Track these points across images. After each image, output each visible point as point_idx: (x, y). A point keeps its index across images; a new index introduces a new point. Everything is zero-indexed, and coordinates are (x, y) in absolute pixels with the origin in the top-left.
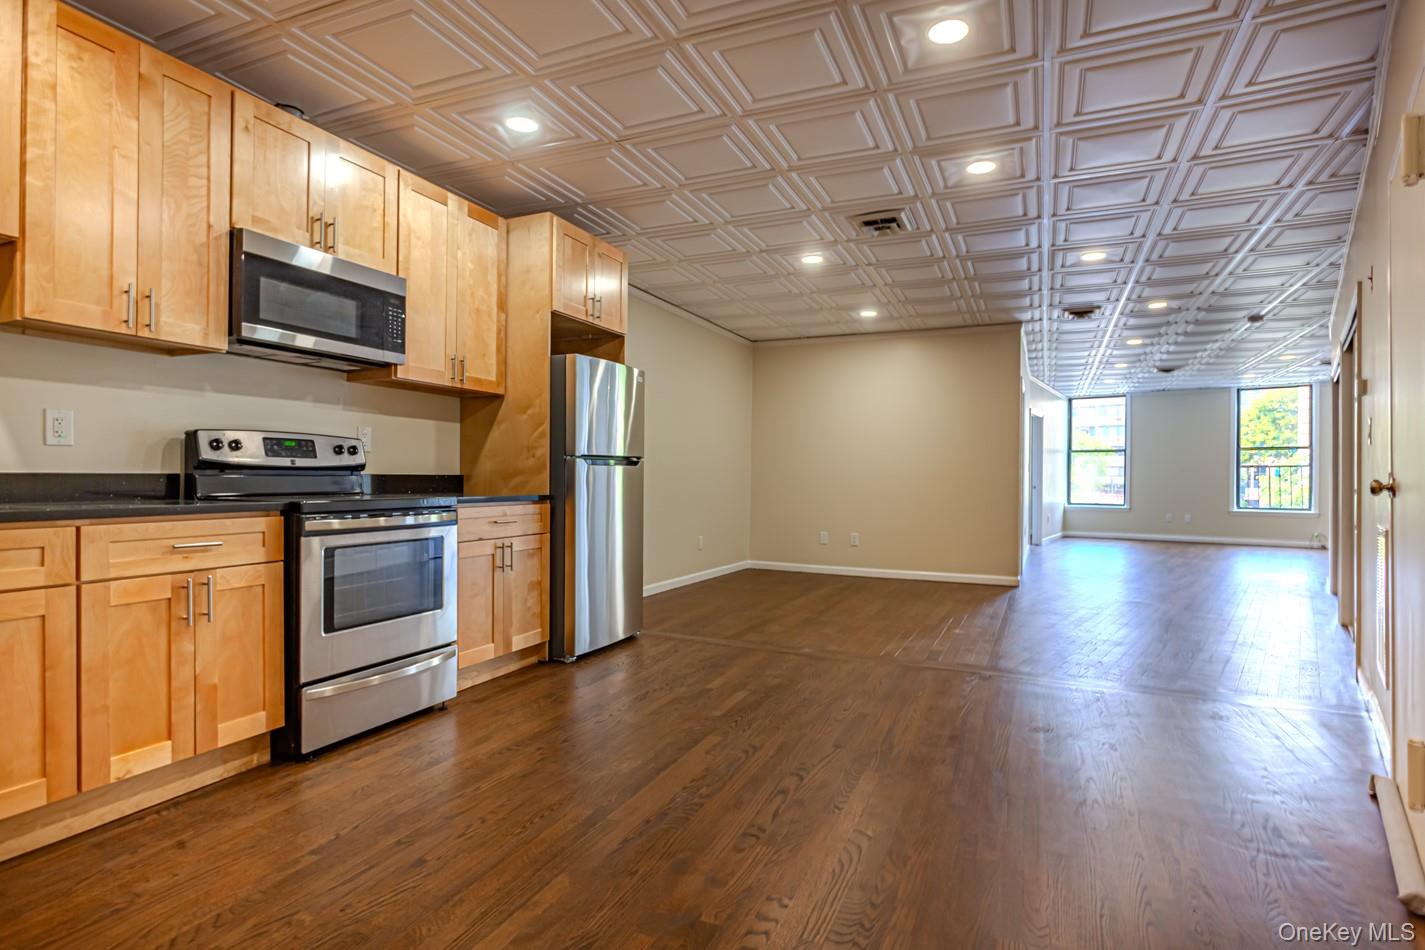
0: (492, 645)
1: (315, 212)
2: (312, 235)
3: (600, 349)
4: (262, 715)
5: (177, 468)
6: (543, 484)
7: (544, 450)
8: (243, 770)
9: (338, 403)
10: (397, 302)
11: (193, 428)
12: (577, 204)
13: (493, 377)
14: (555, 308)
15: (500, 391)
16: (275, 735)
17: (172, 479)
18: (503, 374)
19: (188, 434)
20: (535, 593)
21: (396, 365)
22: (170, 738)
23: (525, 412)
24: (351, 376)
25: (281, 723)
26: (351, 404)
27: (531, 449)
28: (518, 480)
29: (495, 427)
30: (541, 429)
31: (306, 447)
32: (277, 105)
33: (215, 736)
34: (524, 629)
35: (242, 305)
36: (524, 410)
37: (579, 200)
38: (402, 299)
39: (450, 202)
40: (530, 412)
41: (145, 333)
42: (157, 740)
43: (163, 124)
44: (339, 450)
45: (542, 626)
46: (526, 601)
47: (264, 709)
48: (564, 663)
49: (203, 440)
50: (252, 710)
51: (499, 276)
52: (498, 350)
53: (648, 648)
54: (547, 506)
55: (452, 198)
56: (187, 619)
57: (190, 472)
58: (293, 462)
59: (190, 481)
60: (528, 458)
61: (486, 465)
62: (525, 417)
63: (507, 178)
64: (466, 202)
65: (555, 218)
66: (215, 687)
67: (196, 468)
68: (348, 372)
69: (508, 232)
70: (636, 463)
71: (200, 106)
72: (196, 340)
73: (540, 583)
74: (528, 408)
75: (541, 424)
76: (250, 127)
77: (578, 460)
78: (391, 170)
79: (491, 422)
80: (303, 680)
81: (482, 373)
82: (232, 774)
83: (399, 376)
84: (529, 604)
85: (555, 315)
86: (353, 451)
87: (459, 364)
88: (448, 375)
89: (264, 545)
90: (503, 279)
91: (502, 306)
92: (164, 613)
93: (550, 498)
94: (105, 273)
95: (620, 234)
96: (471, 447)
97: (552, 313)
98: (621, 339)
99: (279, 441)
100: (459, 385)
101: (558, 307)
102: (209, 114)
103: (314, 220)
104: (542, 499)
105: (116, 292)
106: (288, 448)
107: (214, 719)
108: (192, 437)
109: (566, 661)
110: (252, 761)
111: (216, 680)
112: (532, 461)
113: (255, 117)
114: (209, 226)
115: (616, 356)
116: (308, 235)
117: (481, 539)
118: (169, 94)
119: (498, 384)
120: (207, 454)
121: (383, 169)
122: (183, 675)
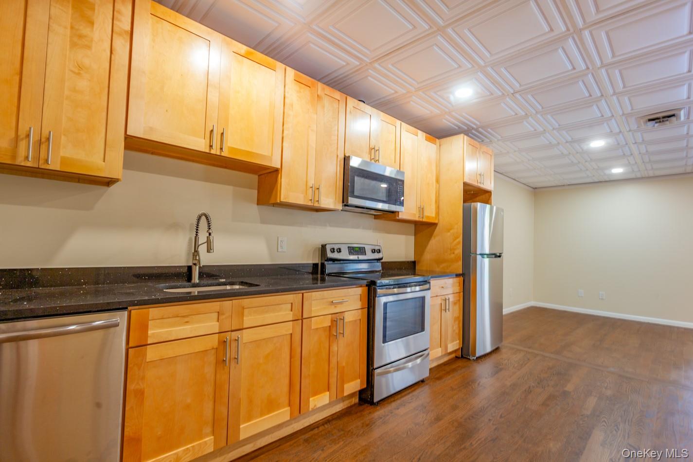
0: (440, 349)
1: (372, 146)
2: (371, 156)
3: (477, 198)
4: (359, 381)
5: (317, 260)
6: (458, 267)
7: (459, 251)
8: (349, 405)
9: (370, 229)
10: (401, 183)
11: (325, 243)
12: (473, 128)
13: (434, 215)
14: (465, 180)
15: (436, 221)
16: (361, 392)
17: (315, 266)
18: (438, 213)
19: (322, 246)
20: (457, 322)
21: (398, 212)
22: (328, 391)
23: (449, 231)
24: (376, 217)
25: (365, 386)
26: (377, 229)
27: (452, 250)
28: (444, 265)
29: (433, 238)
30: (458, 240)
31: (362, 251)
32: (360, 100)
33: (343, 391)
34: (453, 341)
35: (347, 190)
36: (449, 230)
37: (475, 126)
38: (403, 181)
39: (419, 135)
40: (452, 231)
41: (316, 205)
42: (325, 391)
43: (324, 114)
44: (374, 251)
45: (459, 339)
46: (453, 326)
47: (359, 378)
48: (469, 359)
49: (328, 248)
50: (356, 379)
51: (437, 167)
52: (436, 202)
53: (505, 354)
54: (462, 278)
55: (420, 132)
56: (337, 335)
57: (323, 262)
58: (358, 258)
59: (323, 265)
60: (450, 254)
61: (428, 256)
62: (449, 234)
63: (444, 120)
64: (425, 134)
65: (465, 137)
66: (344, 367)
67: (325, 261)
68: (374, 215)
69: (440, 146)
70: (500, 256)
71: (336, 105)
72: (331, 206)
73: (458, 317)
74: (451, 229)
75: (457, 238)
76: (352, 111)
77: (478, 256)
78: (398, 122)
79: (431, 235)
80: (375, 367)
81: (430, 214)
82: (346, 407)
83: (400, 217)
84: (454, 328)
85: (465, 184)
86: (379, 251)
87: (421, 210)
88: (417, 216)
89: (361, 301)
90: (438, 168)
91: (438, 181)
92: (327, 333)
93: (463, 275)
94: (305, 180)
95: (489, 141)
96: (420, 248)
97: (464, 183)
98: (489, 193)
99: (353, 248)
100: (421, 220)
101: (467, 180)
102: (339, 108)
103: (372, 149)
104: (457, 275)
105: (308, 187)
106: (356, 251)
107: (343, 383)
108: (324, 247)
109: (471, 358)
110: (352, 401)
111: (344, 364)
112: (453, 256)
113: (354, 107)
114: (337, 156)
115: (487, 201)
116: (369, 156)
117: (437, 296)
118: (326, 101)
119: (436, 218)
120: (330, 255)
121: (396, 123)
122: (334, 361)
